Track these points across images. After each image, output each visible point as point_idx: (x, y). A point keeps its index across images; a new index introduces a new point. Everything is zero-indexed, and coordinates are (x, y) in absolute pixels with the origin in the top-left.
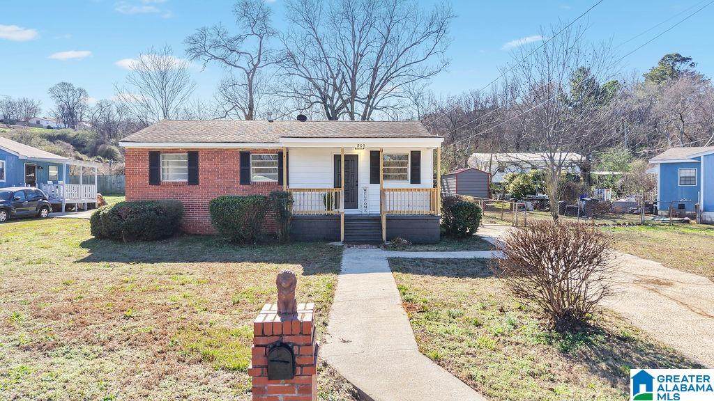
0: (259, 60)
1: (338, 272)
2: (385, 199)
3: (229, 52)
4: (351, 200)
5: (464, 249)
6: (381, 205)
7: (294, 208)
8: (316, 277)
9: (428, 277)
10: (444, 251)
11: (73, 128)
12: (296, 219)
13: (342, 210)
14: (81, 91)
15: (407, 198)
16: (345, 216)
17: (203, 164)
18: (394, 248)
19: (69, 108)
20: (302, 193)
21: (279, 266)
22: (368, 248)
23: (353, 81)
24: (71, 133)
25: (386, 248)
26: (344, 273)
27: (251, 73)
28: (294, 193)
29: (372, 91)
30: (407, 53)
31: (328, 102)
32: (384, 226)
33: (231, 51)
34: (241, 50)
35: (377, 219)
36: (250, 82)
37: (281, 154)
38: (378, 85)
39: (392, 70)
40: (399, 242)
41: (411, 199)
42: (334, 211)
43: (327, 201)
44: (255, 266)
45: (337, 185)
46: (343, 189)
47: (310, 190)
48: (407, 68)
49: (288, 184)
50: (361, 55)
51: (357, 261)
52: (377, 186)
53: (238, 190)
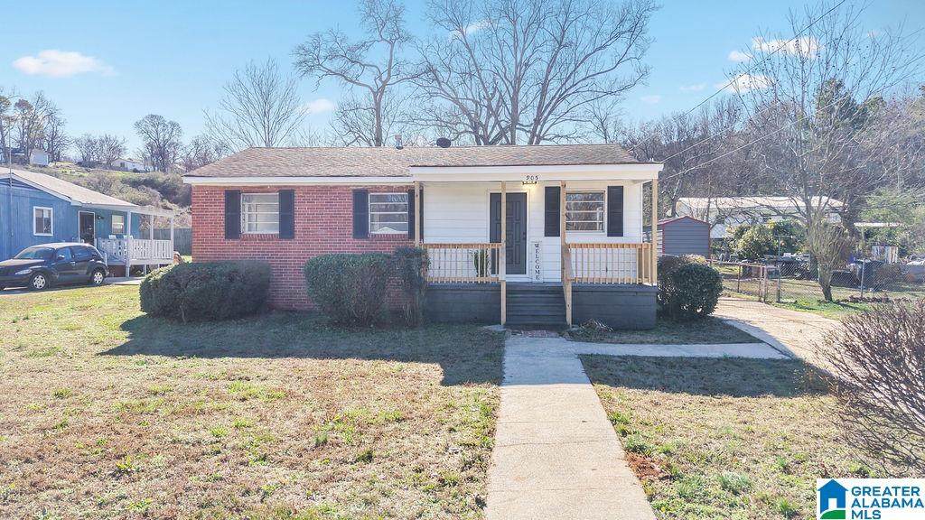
0: (389, 74)
1: (498, 380)
2: (569, 260)
3: (350, 64)
4: (517, 261)
5: (698, 341)
6: (563, 268)
7: (430, 273)
8: (463, 389)
9: (656, 395)
10: (668, 343)
11: (164, 171)
12: (434, 290)
13: (503, 277)
14: (173, 125)
15: (604, 259)
16: (508, 285)
17: (301, 208)
18: (586, 337)
19: (159, 146)
20: (442, 250)
21: (405, 365)
22: (543, 336)
23: (515, 101)
24: (161, 177)
25: (573, 337)
26: (510, 383)
27: (379, 93)
28: (430, 250)
29: (540, 113)
30: (589, 61)
31: (481, 132)
32: (569, 302)
33: (352, 62)
34: (365, 62)
35: (557, 291)
36: (378, 104)
37: (411, 192)
38: (548, 105)
39: (568, 86)
40: (591, 326)
41: (610, 260)
42: (490, 278)
43: (479, 262)
44: (366, 365)
45: (495, 237)
46: (503, 244)
47: (454, 246)
48: (589, 81)
49: (422, 237)
50: (526, 65)
51: (529, 360)
52: (556, 241)
53: (350, 246)
